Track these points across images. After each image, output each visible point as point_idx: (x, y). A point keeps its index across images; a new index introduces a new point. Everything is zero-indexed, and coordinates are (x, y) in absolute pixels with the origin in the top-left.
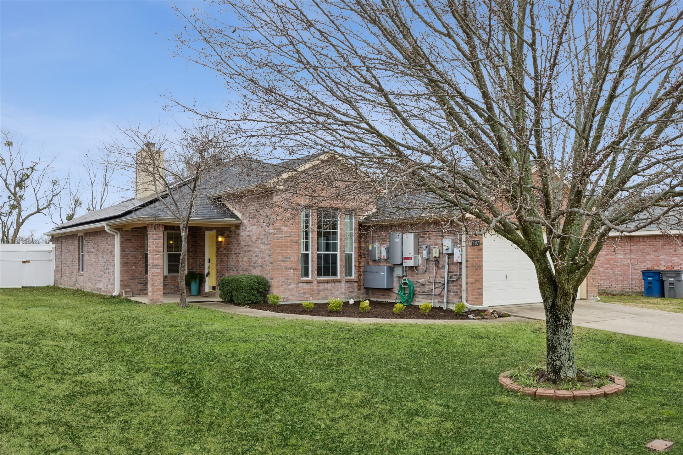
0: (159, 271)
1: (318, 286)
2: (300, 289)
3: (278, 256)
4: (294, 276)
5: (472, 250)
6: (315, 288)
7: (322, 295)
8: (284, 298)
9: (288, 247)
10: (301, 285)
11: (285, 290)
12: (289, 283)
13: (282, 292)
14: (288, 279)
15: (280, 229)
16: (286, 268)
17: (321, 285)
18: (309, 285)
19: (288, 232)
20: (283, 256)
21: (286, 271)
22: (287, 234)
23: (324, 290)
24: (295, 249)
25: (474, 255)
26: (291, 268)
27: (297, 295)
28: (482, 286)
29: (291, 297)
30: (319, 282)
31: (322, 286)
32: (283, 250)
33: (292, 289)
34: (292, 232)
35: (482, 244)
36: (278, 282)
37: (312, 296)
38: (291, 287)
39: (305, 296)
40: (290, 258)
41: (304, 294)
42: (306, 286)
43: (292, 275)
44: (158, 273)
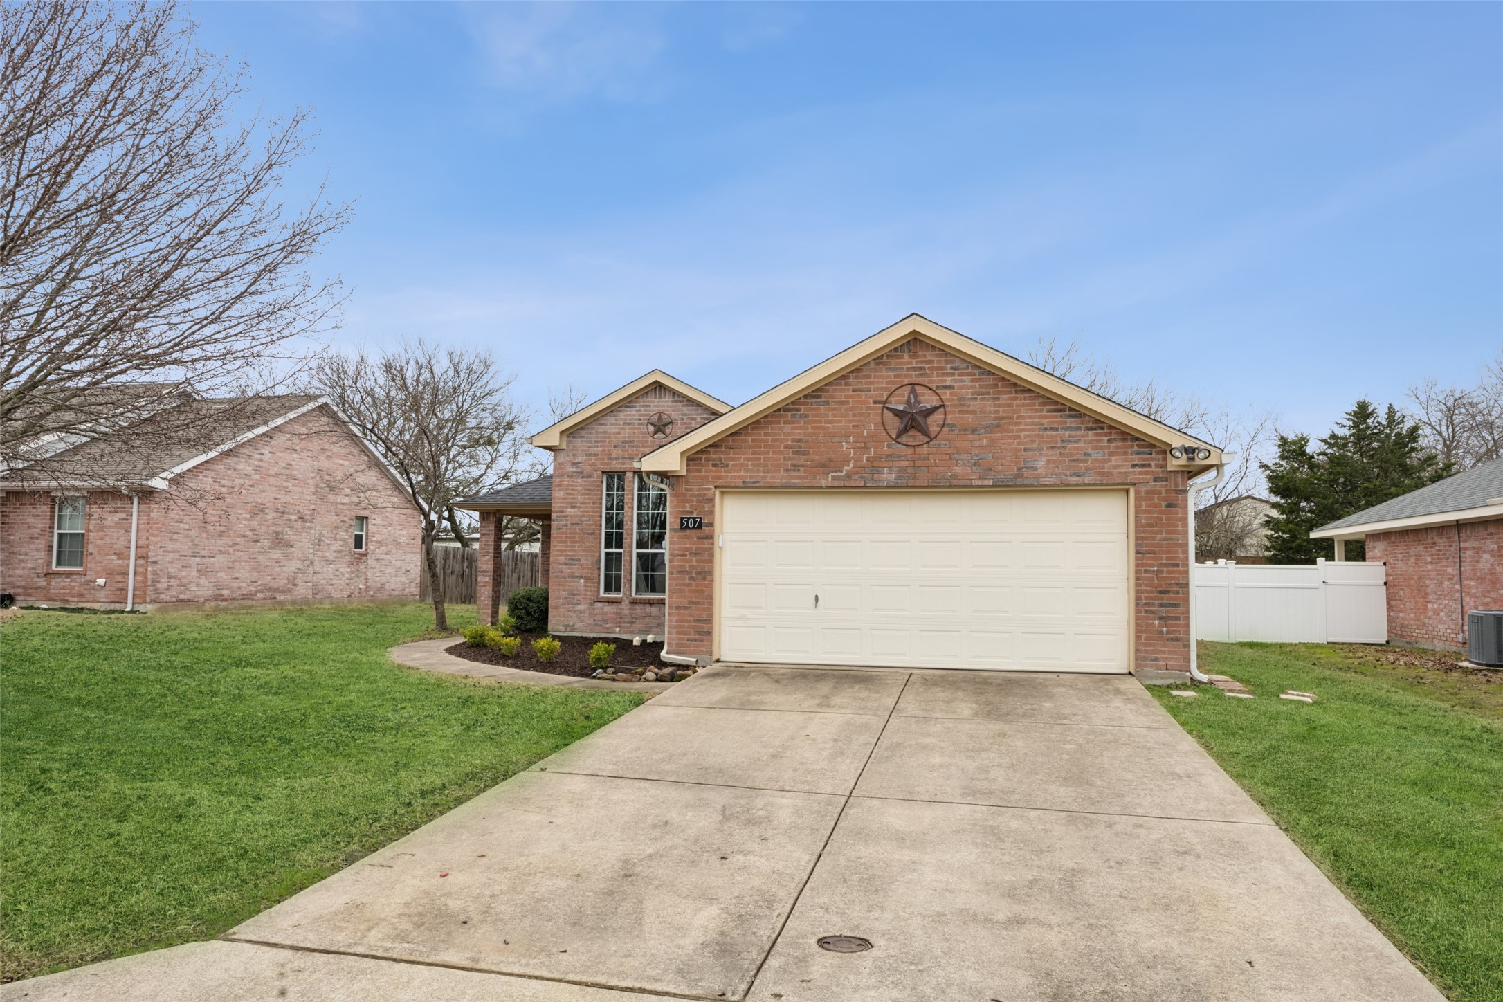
0: (487, 579)
1: (630, 609)
2: (596, 612)
3: (557, 555)
4: (586, 591)
5: (680, 537)
6: (626, 612)
7: (639, 625)
8: (566, 626)
9: (575, 542)
10: (598, 605)
11: (570, 614)
12: (576, 602)
13: (564, 616)
14: (576, 595)
15: (563, 512)
16: (572, 576)
17: (637, 607)
18: (615, 606)
19: (576, 516)
20: (566, 556)
21: (571, 582)
22: (576, 520)
23: (644, 617)
24: (588, 544)
25: (686, 549)
26: (581, 577)
27: (591, 622)
28: (711, 615)
29: (578, 625)
30: (634, 602)
31: (639, 610)
32: (567, 546)
33: (581, 612)
34: (583, 516)
35: (711, 525)
36: (557, 598)
37: (620, 627)
38: (579, 607)
39: (606, 626)
40: (579, 560)
41: (605, 621)
42: (608, 608)
43: (582, 588)
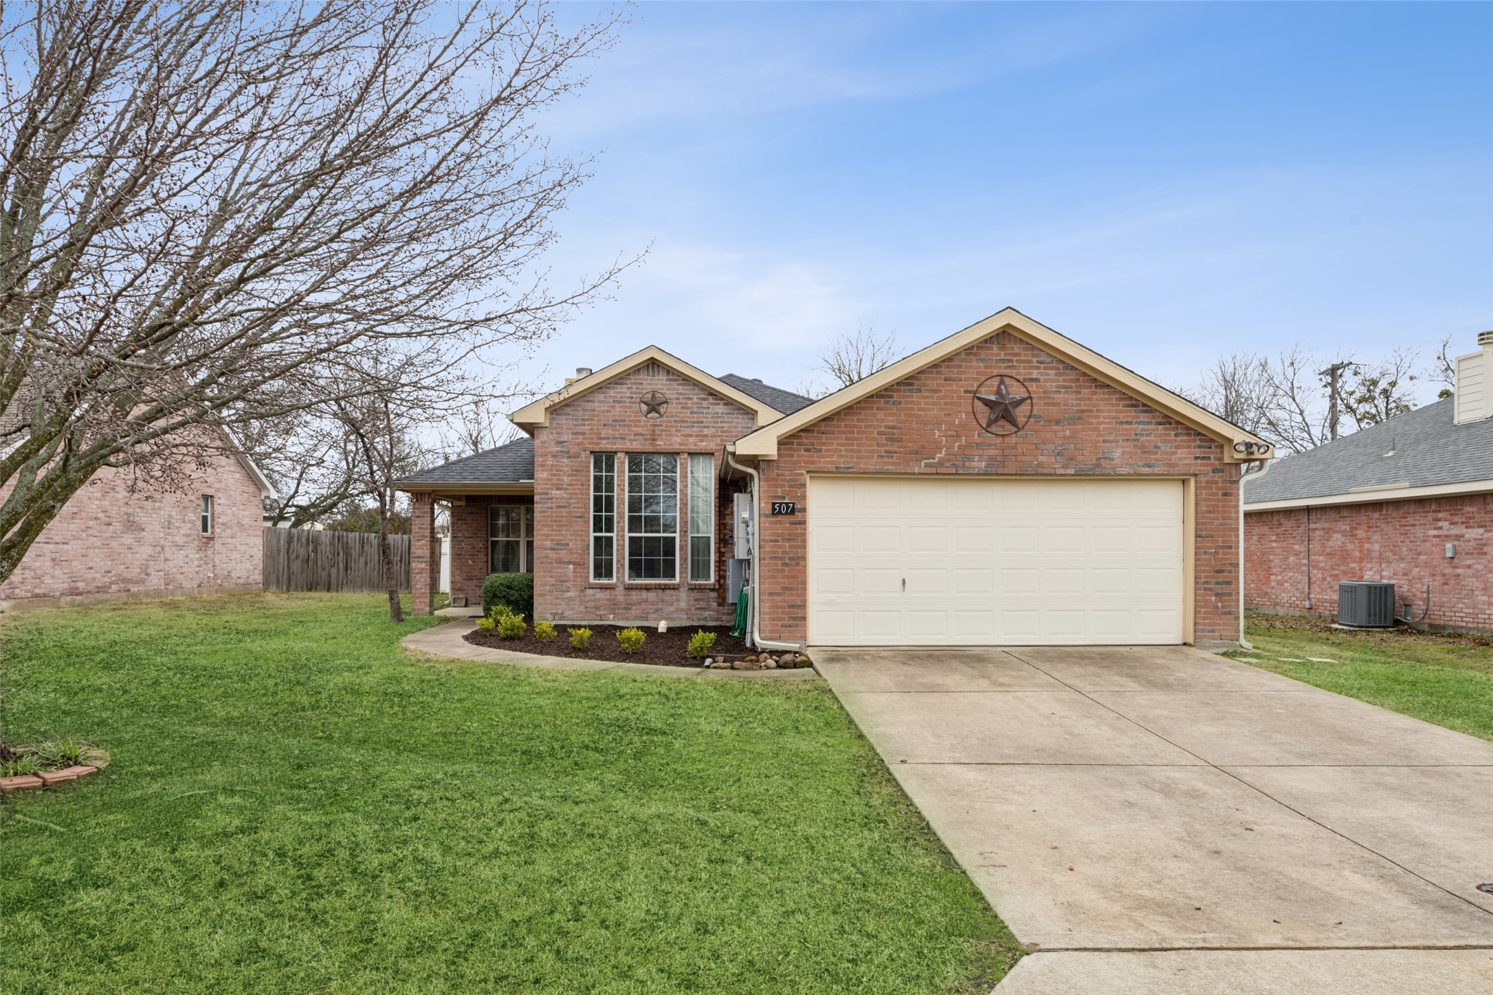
1: (625, 595)
2: (587, 599)
3: (542, 540)
4: (576, 577)
5: (773, 523)
6: (621, 598)
7: (634, 611)
8: (554, 615)
9: (563, 526)
10: (590, 592)
11: (558, 601)
12: (564, 588)
13: (551, 604)
14: (564, 581)
15: (547, 494)
16: (560, 562)
17: (633, 593)
18: (608, 592)
19: (563, 498)
20: (552, 540)
21: (558, 568)
22: (563, 503)
23: (640, 603)
24: (576, 528)
25: (779, 535)
26: (569, 563)
27: (582, 609)
28: (805, 601)
29: (568, 613)
30: (629, 588)
31: (634, 596)
32: (553, 530)
33: (570, 599)
34: (571, 498)
35: (804, 510)
36: (542, 585)
37: (614, 614)
38: (568, 594)
39: (599, 613)
40: (568, 545)
41: (597, 608)
42: (600, 595)
43: (571, 574)
44: (422, 569)
